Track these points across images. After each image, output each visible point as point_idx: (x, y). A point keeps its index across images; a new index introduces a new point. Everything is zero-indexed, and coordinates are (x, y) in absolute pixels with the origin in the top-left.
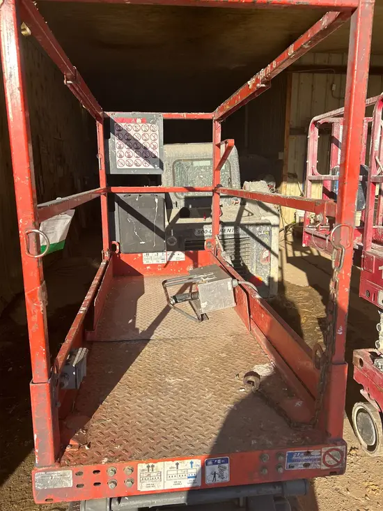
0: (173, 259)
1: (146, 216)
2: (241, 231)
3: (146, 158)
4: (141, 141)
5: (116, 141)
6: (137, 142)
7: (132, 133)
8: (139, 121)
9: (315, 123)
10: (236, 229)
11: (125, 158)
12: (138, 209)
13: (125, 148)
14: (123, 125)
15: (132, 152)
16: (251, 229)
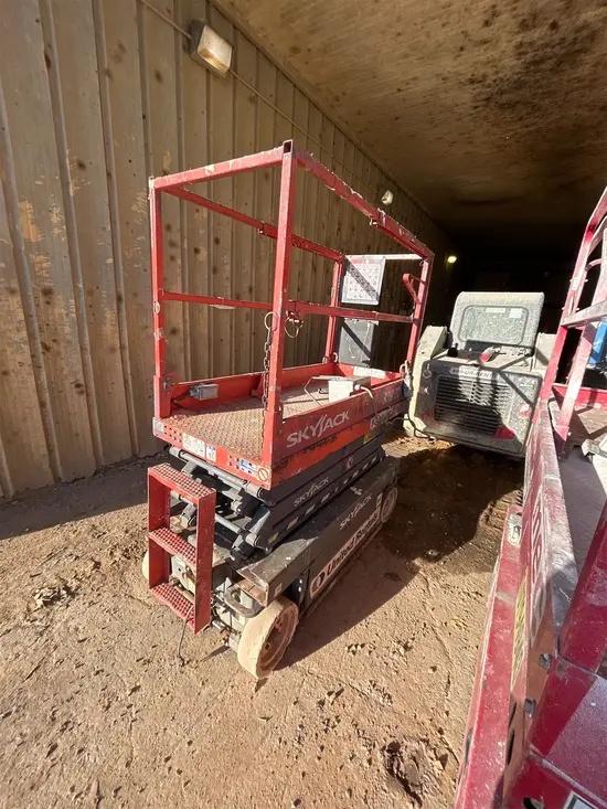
1: (359, 336)
2: (499, 377)
3: (367, 291)
4: (366, 278)
5: (350, 277)
6: (363, 279)
7: (361, 271)
8: (367, 261)
10: (494, 375)
11: (353, 291)
13: (355, 283)
14: (355, 265)
15: (359, 286)
16: (512, 378)
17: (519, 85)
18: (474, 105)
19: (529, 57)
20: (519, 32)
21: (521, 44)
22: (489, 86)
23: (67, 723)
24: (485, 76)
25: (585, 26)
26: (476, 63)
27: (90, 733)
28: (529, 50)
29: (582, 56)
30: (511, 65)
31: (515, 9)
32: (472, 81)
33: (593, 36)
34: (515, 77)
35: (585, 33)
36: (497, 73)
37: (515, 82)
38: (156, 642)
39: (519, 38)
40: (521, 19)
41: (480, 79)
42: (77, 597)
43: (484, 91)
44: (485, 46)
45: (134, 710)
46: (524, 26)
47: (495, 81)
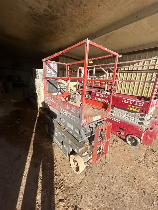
0: (59, 94)
1: (54, 84)
3: (54, 71)
4: (53, 68)
5: (47, 67)
6: (52, 68)
7: (51, 65)
8: (52, 63)
9: (79, 68)
11: (49, 71)
12: (52, 83)
13: (49, 69)
14: (49, 63)
15: (51, 70)
16: (63, 89)
17: (40, 17)
18: (27, 13)
19: (46, 13)
20: (47, 7)
21: (46, 10)
22: (33, 12)
23: (118, 193)
24: (34, 9)
25: (57, 16)
26: (34, 5)
27: (119, 186)
28: (47, 12)
29: (54, 20)
30: (41, 11)
31: (50, 2)
32: (30, 8)
33: (57, 18)
34: (40, 15)
35: (57, 17)
36: (37, 10)
37: (40, 16)
38: (97, 173)
39: (47, 8)
40: (49, 5)
41: (33, 9)
42: (78, 206)
43: (32, 12)
44: (39, 3)
45: (113, 177)
46: (49, 7)
47: (36, 12)
